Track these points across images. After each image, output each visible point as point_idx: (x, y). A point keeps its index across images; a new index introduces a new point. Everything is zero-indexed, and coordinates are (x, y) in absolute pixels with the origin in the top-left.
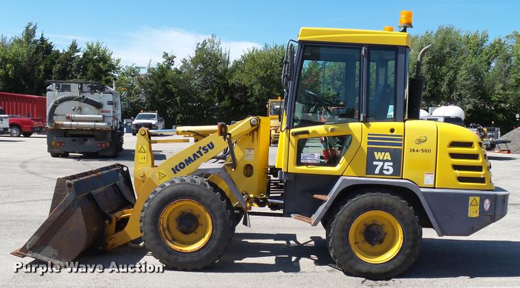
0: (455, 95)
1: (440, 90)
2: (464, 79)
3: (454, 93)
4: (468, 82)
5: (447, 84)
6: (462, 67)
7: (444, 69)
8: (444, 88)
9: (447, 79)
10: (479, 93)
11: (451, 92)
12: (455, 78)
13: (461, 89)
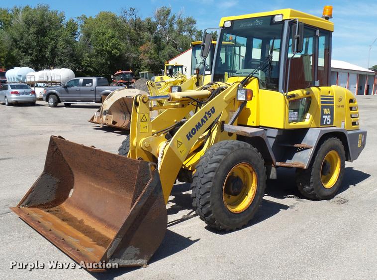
0: (56, 60)
1: (45, 56)
2: (63, 48)
3: (56, 58)
4: (66, 51)
5: (50, 52)
6: (60, 39)
7: (47, 40)
8: (48, 54)
9: (50, 47)
10: (74, 60)
11: (54, 57)
12: (55, 47)
13: (61, 56)
